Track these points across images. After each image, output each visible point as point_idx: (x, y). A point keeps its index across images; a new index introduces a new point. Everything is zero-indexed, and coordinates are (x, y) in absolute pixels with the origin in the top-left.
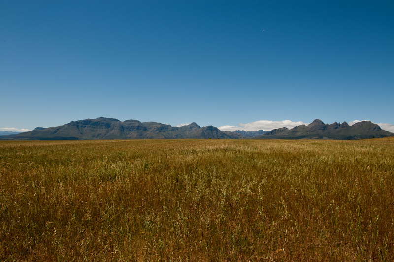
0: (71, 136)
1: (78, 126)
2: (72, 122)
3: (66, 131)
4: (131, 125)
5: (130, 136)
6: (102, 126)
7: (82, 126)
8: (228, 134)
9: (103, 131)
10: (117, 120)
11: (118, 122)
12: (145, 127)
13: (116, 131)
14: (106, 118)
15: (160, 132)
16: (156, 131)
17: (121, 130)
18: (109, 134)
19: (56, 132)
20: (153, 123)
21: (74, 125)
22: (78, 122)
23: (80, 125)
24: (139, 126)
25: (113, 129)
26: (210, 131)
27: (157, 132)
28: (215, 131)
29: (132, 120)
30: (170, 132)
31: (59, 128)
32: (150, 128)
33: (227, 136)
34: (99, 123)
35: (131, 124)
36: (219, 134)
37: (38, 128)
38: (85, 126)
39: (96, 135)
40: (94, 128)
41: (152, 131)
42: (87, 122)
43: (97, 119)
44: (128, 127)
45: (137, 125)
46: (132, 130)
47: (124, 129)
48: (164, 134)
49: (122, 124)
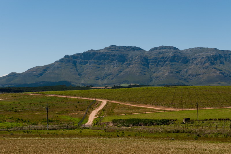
1: (75, 63)
2: (67, 56)
3: (56, 72)
4: (161, 56)
6: (112, 60)
7: (81, 63)
9: (113, 68)
10: (139, 49)
11: (139, 52)
12: (186, 58)
13: (134, 69)
14: (120, 47)
15: (213, 64)
16: (205, 62)
17: (144, 65)
21: (69, 61)
22: (75, 57)
23: (79, 60)
24: (175, 56)
25: (130, 64)
27: (207, 64)
31: (47, 68)
32: (195, 59)
34: (109, 56)
35: (160, 53)
38: (87, 63)
39: (103, 75)
40: (100, 64)
41: (197, 64)
44: (156, 58)
45: (171, 54)
46: (162, 63)
47: (148, 63)
48: (222, 67)
49: (146, 54)
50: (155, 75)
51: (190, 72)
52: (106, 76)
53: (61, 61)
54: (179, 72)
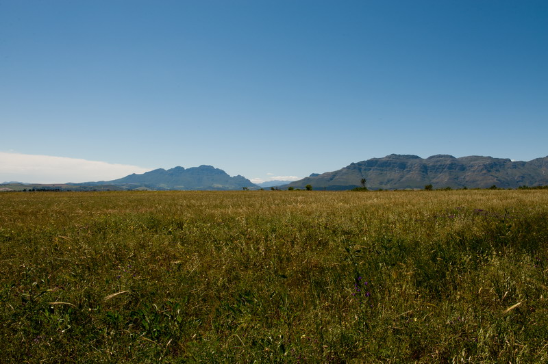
0: (351, 184)
1: (360, 170)
2: (353, 164)
3: (345, 177)
4: (439, 164)
5: (437, 181)
6: (393, 167)
7: (365, 170)
9: (394, 174)
10: (417, 157)
11: (417, 160)
12: (463, 165)
13: (414, 175)
14: (400, 155)
15: (489, 171)
16: (482, 170)
17: (423, 172)
18: (404, 179)
19: (331, 179)
20: (476, 158)
21: (355, 168)
22: (360, 164)
23: (363, 167)
24: (452, 164)
25: (410, 171)
27: (484, 172)
29: (440, 156)
30: (510, 171)
31: (336, 174)
32: (472, 166)
34: (390, 164)
35: (437, 161)
37: (313, 175)
38: (370, 169)
39: (386, 181)
40: (382, 170)
41: (474, 171)
42: (372, 163)
43: (386, 157)
44: (434, 166)
45: (449, 162)
46: (441, 170)
47: (427, 170)
48: (498, 174)
49: (424, 162)
50: (434, 180)
51: (467, 179)
52: (389, 181)
53: (348, 167)
54: (457, 178)
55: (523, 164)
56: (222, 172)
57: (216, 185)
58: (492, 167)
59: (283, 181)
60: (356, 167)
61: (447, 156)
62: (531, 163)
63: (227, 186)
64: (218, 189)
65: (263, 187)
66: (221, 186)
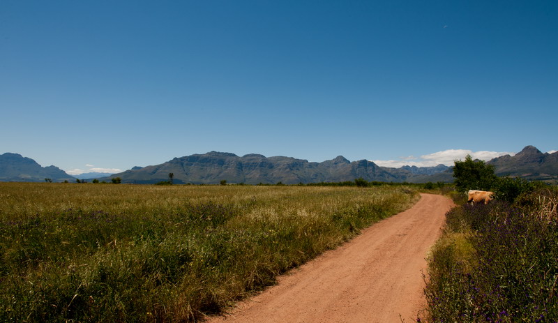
1: (182, 164)
2: (175, 158)
3: (167, 171)
4: (252, 162)
5: (251, 176)
6: (213, 163)
7: (187, 165)
8: (390, 171)
9: (214, 170)
10: (234, 155)
11: (234, 158)
12: (271, 164)
13: (231, 171)
14: (219, 153)
15: (291, 170)
16: (286, 168)
17: (239, 168)
18: (222, 174)
19: (154, 173)
20: (282, 158)
21: (177, 163)
22: (182, 159)
23: (185, 162)
24: (262, 163)
25: (227, 167)
26: (363, 168)
27: (288, 170)
28: (371, 168)
29: (253, 155)
30: (307, 170)
31: (158, 167)
32: (278, 165)
33: (390, 174)
34: (210, 160)
35: (251, 160)
36: (376, 171)
37: (136, 168)
38: (192, 164)
39: (206, 175)
40: (203, 166)
41: (280, 169)
42: (194, 159)
43: (207, 154)
44: (248, 164)
45: (260, 160)
46: (253, 168)
47: (242, 167)
48: (298, 172)
49: (240, 159)
50: (248, 176)
51: (274, 176)
52: (208, 176)
53: (171, 162)
54: (266, 175)
55: (316, 164)
56: (32, 162)
57: (23, 176)
58: (293, 166)
59: (103, 173)
60: (179, 162)
61: (259, 155)
62: (322, 164)
63: (37, 177)
64: (27, 179)
65: (80, 179)
66: (29, 177)
